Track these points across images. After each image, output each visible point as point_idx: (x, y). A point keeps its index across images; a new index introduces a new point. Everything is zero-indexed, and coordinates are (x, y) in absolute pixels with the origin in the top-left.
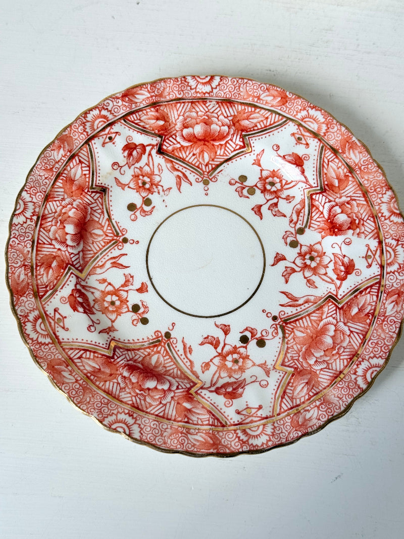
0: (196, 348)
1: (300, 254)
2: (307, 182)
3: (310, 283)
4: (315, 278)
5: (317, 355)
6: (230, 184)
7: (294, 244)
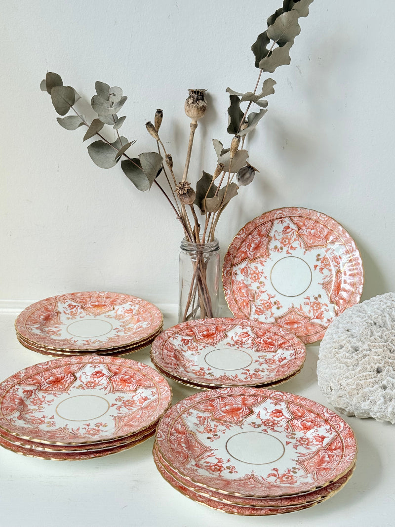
0: (298, 246)
1: (259, 279)
2: (255, 305)
3: (257, 268)
4: (255, 270)
5: (257, 241)
6: (282, 306)
7: (261, 283)
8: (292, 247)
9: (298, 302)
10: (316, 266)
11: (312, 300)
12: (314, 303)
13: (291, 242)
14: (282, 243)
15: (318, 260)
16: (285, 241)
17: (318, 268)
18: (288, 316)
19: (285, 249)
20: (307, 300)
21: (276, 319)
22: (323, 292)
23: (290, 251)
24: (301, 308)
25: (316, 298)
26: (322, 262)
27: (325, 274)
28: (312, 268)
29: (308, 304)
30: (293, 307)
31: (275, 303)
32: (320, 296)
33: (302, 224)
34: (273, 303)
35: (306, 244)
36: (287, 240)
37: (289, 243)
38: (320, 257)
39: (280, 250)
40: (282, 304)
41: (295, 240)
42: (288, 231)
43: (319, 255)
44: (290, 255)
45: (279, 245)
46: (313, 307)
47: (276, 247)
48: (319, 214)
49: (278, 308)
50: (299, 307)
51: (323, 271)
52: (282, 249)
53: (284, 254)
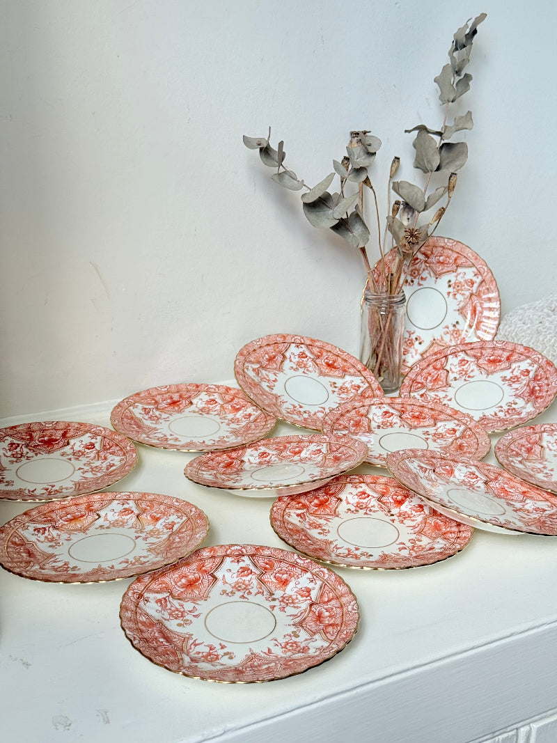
8: (422, 278)
9: (437, 334)
10: (449, 293)
11: (451, 328)
12: (454, 331)
13: (421, 272)
14: (411, 275)
15: (450, 286)
16: (414, 273)
17: (451, 294)
18: (432, 349)
19: (416, 281)
20: (447, 330)
21: (422, 355)
22: (460, 319)
23: (421, 282)
24: (442, 338)
25: (454, 326)
26: (454, 288)
27: (459, 299)
28: (446, 296)
29: (448, 333)
30: (434, 340)
31: (416, 339)
32: (457, 323)
33: (429, 252)
34: (414, 339)
35: (435, 273)
36: (416, 272)
37: (419, 274)
38: (451, 283)
39: (411, 284)
40: (423, 338)
41: (424, 270)
42: (417, 262)
43: (450, 281)
44: (422, 287)
45: (409, 279)
46: (453, 335)
47: (407, 282)
48: (446, 240)
49: (420, 343)
50: (440, 338)
51: (457, 296)
52: (412, 281)
53: (416, 286)
